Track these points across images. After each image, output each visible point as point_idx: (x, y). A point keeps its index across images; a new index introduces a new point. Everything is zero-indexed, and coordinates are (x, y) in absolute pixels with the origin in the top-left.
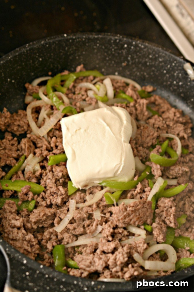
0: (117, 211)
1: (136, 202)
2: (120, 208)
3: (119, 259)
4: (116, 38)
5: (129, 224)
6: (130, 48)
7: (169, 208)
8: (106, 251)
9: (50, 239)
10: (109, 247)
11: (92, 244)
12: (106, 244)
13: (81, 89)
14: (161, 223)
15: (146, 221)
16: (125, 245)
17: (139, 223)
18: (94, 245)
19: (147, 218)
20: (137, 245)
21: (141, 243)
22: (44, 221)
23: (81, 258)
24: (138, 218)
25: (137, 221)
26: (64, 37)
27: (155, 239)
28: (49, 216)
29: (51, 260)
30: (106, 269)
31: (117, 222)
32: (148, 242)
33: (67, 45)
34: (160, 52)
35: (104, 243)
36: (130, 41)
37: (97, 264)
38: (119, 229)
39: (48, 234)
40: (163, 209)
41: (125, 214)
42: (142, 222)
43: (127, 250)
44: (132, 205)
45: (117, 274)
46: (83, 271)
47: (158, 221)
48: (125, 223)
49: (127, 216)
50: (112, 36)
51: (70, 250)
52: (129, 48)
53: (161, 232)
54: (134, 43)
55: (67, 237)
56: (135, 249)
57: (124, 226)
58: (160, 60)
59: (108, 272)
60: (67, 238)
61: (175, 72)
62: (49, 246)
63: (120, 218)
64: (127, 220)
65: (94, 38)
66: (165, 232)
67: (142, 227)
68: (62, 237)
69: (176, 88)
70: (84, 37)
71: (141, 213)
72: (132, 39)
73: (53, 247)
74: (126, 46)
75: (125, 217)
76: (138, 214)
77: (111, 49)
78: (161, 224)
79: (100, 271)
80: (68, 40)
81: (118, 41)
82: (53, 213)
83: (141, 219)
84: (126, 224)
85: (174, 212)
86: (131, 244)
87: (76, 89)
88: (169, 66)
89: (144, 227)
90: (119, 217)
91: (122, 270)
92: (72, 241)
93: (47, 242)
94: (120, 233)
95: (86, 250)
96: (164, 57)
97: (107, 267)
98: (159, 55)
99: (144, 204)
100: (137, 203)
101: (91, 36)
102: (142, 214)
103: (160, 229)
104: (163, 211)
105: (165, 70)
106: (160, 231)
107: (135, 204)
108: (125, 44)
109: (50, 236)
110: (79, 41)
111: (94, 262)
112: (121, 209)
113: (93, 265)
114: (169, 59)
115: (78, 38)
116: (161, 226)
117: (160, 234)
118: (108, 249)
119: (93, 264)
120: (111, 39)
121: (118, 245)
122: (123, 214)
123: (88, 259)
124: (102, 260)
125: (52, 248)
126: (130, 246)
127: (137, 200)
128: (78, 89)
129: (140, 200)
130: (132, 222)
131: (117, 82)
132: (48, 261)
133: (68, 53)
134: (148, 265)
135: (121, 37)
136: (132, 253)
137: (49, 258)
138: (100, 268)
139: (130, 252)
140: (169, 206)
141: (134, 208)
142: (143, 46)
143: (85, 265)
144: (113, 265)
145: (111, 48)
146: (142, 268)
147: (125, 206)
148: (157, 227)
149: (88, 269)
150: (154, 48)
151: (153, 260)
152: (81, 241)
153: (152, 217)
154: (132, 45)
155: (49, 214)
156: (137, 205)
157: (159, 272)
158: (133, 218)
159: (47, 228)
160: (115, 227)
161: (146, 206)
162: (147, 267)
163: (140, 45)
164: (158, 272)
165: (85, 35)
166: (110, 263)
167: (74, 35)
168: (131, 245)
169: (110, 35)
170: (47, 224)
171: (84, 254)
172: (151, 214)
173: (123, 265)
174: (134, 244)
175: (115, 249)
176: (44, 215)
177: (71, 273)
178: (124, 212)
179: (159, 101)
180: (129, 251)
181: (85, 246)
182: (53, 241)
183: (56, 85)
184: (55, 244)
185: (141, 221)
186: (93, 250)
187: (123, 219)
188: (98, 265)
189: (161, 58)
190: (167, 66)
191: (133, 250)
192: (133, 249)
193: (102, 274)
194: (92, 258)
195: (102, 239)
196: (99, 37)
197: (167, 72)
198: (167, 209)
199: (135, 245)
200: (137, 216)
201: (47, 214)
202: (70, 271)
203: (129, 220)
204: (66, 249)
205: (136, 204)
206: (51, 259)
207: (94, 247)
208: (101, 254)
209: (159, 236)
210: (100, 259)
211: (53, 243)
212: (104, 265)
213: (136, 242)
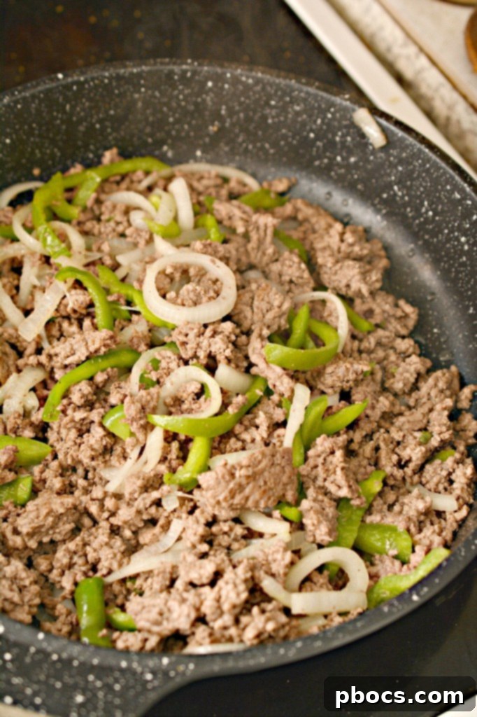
0: (212, 482)
1: (254, 454)
2: (217, 473)
3: (227, 597)
4: (184, 67)
5: (244, 508)
6: (222, 88)
7: (328, 456)
8: (196, 582)
9: (71, 566)
10: (202, 572)
11: (162, 569)
12: (195, 565)
13: (114, 207)
14: (320, 497)
15: (284, 495)
16: (240, 562)
17: (266, 502)
18: (169, 569)
19: (285, 490)
20: (270, 558)
21: (277, 551)
22: (52, 527)
23: (138, 604)
24: (265, 492)
25: (261, 498)
26: (58, 79)
27: (310, 536)
28: (62, 514)
29: (72, 618)
30: (199, 624)
31: (214, 507)
32: (297, 548)
33: (67, 100)
34: (293, 91)
35: (191, 563)
36: (219, 70)
37: (175, 615)
38: (222, 524)
39: (64, 555)
40: (315, 460)
41: (232, 485)
42: (274, 501)
43: (246, 572)
44: (245, 462)
45: (227, 633)
46: (146, 635)
47: (314, 495)
48: (234, 507)
49: (236, 490)
50: (175, 64)
51: (116, 588)
52: (218, 90)
53: (321, 519)
54: (228, 75)
55: (107, 555)
56: (264, 568)
57: (232, 514)
58: (297, 108)
59: (204, 630)
60: (107, 559)
61: (335, 134)
62: (67, 583)
63: (221, 498)
64: (238, 499)
65: (132, 74)
66: (333, 517)
67: (277, 513)
68: (97, 557)
69: (343, 171)
70: (107, 74)
71: (270, 479)
72: (222, 66)
73: (76, 584)
74: (210, 84)
75: (232, 494)
76: (261, 483)
77: (177, 97)
78: (322, 501)
79: (185, 630)
80: (68, 87)
81: (189, 74)
82: (70, 506)
83: (271, 493)
84: (236, 509)
85: (341, 462)
86: (253, 558)
87: (103, 209)
88: (319, 121)
89: (280, 513)
90: (218, 496)
91: (237, 621)
92: (120, 565)
93: (63, 574)
94: (225, 533)
95: (152, 584)
96: (305, 100)
97: (201, 620)
98: (291, 98)
99: (273, 456)
100: (257, 457)
101: (122, 71)
102: (272, 480)
103: (321, 512)
104: (316, 467)
105: (312, 130)
106: (320, 516)
107: (253, 459)
108: (207, 79)
109: (71, 558)
110: (96, 87)
111: (169, 610)
112: (220, 476)
113: (168, 619)
114: (316, 105)
115: (93, 79)
116: (321, 506)
117: (319, 522)
118: (201, 577)
119: (166, 615)
120: (171, 73)
121: (223, 566)
122: (226, 487)
123: (154, 606)
124: (188, 603)
125: (73, 587)
126: (251, 561)
127: (256, 450)
128: (106, 207)
129: (264, 448)
130: (250, 503)
131: (201, 178)
132: (65, 620)
133: (74, 119)
134: (298, 603)
135: (196, 64)
136: (259, 578)
137: (69, 613)
138: (183, 624)
139: (253, 578)
140: (328, 451)
141: (250, 469)
142: (250, 81)
143: (148, 620)
144: (213, 613)
145: (176, 92)
146: (287, 611)
147: (228, 467)
148: (312, 508)
149: (156, 629)
150: (277, 81)
151: (312, 590)
152: (138, 564)
153: (296, 485)
154: (225, 81)
155: (61, 510)
156: (256, 462)
157: (329, 618)
158: (252, 492)
159: (64, 541)
160: (210, 519)
161: (279, 462)
162: (296, 610)
163: (244, 79)
164: (326, 616)
165: (108, 70)
166: (207, 609)
167: (82, 73)
168: (255, 561)
169: (168, 64)
170: (59, 533)
171: (147, 593)
172: (292, 477)
173: (237, 610)
174: (261, 557)
175: (218, 575)
176: (48, 514)
177: (120, 645)
178: (228, 482)
179: (305, 212)
180: (249, 575)
181: (149, 574)
182: (76, 571)
183: (54, 202)
184: (80, 578)
185: (272, 499)
186: (168, 583)
187: (229, 498)
188: (179, 616)
189: (298, 105)
190: (315, 122)
191: (259, 570)
192: (261, 568)
193: (192, 637)
194: (163, 601)
195: (186, 553)
196: (143, 71)
197: (316, 135)
198: (325, 459)
199: (265, 558)
200: (260, 487)
201: (55, 510)
202: (119, 637)
203: (242, 499)
204: (106, 587)
205: (255, 459)
206: (72, 615)
207: (168, 576)
208: (186, 591)
209: (319, 528)
210: (184, 601)
211: (76, 574)
212: (193, 615)
213: (266, 550)
